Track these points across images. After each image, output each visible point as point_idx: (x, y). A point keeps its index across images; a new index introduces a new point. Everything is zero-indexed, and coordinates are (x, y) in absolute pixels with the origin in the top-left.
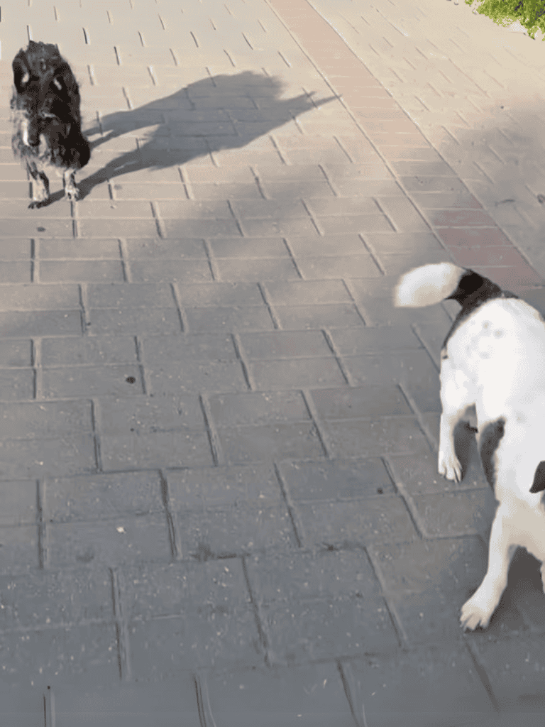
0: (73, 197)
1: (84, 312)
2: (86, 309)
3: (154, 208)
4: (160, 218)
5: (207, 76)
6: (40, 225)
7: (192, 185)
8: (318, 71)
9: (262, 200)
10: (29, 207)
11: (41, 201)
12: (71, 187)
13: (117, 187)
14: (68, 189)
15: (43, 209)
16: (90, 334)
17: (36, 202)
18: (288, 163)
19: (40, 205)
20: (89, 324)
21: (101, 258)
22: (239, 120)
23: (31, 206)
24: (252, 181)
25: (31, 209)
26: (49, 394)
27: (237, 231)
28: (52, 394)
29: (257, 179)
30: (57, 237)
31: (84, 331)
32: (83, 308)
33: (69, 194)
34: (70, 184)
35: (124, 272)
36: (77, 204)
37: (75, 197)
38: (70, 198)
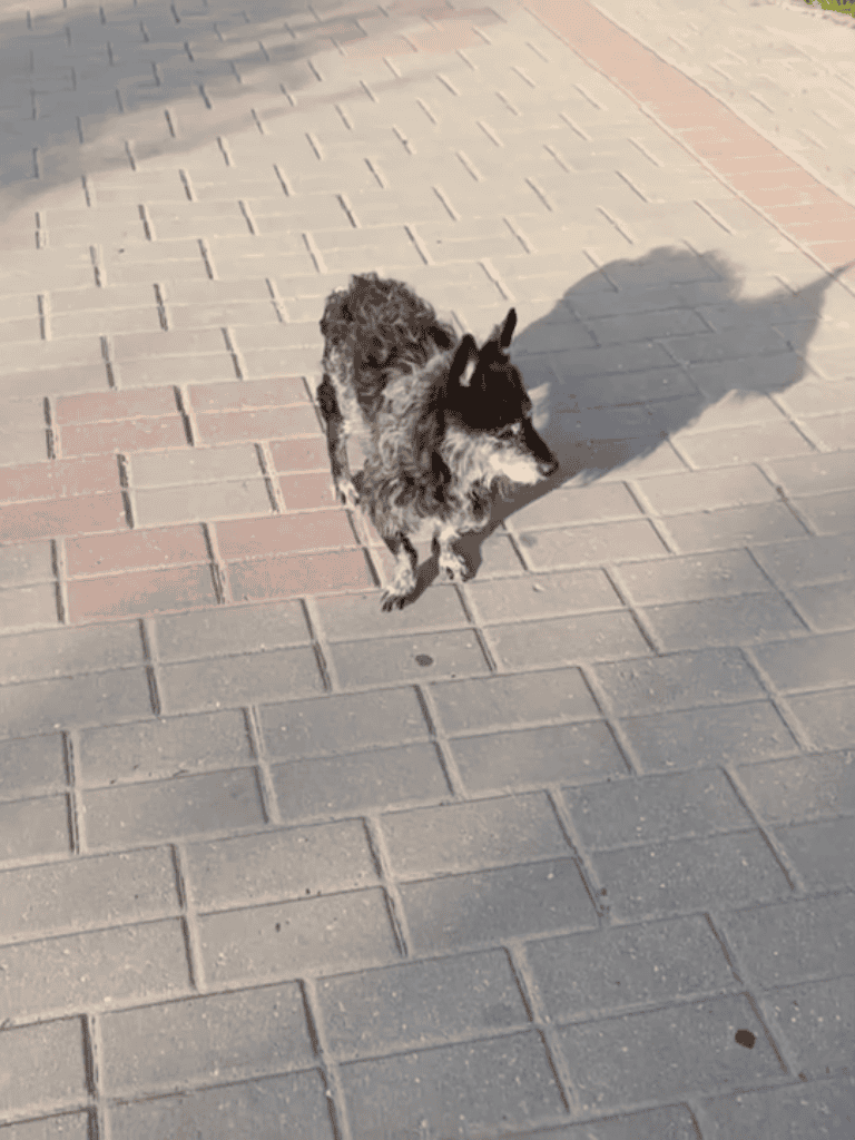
0: (457, 576)
1: (581, 861)
2: (581, 853)
3: (615, 581)
4: (634, 604)
5: (591, 269)
6: (417, 650)
7: (665, 518)
8: (783, 235)
9: (807, 537)
10: (384, 608)
11: (404, 593)
12: (449, 555)
13: (528, 540)
14: (445, 558)
15: (410, 608)
16: (616, 920)
17: (396, 598)
18: (823, 447)
19: (402, 602)
20: (604, 892)
21: (564, 719)
22: (692, 362)
23: (388, 607)
24: (772, 496)
25: (386, 613)
26: (595, 1098)
27: (795, 621)
28: (600, 1097)
29: (779, 490)
30: (460, 676)
31: (602, 912)
32: (574, 848)
33: (449, 570)
34: (449, 550)
35: (619, 746)
36: (467, 589)
37: (462, 574)
38: (452, 578)
